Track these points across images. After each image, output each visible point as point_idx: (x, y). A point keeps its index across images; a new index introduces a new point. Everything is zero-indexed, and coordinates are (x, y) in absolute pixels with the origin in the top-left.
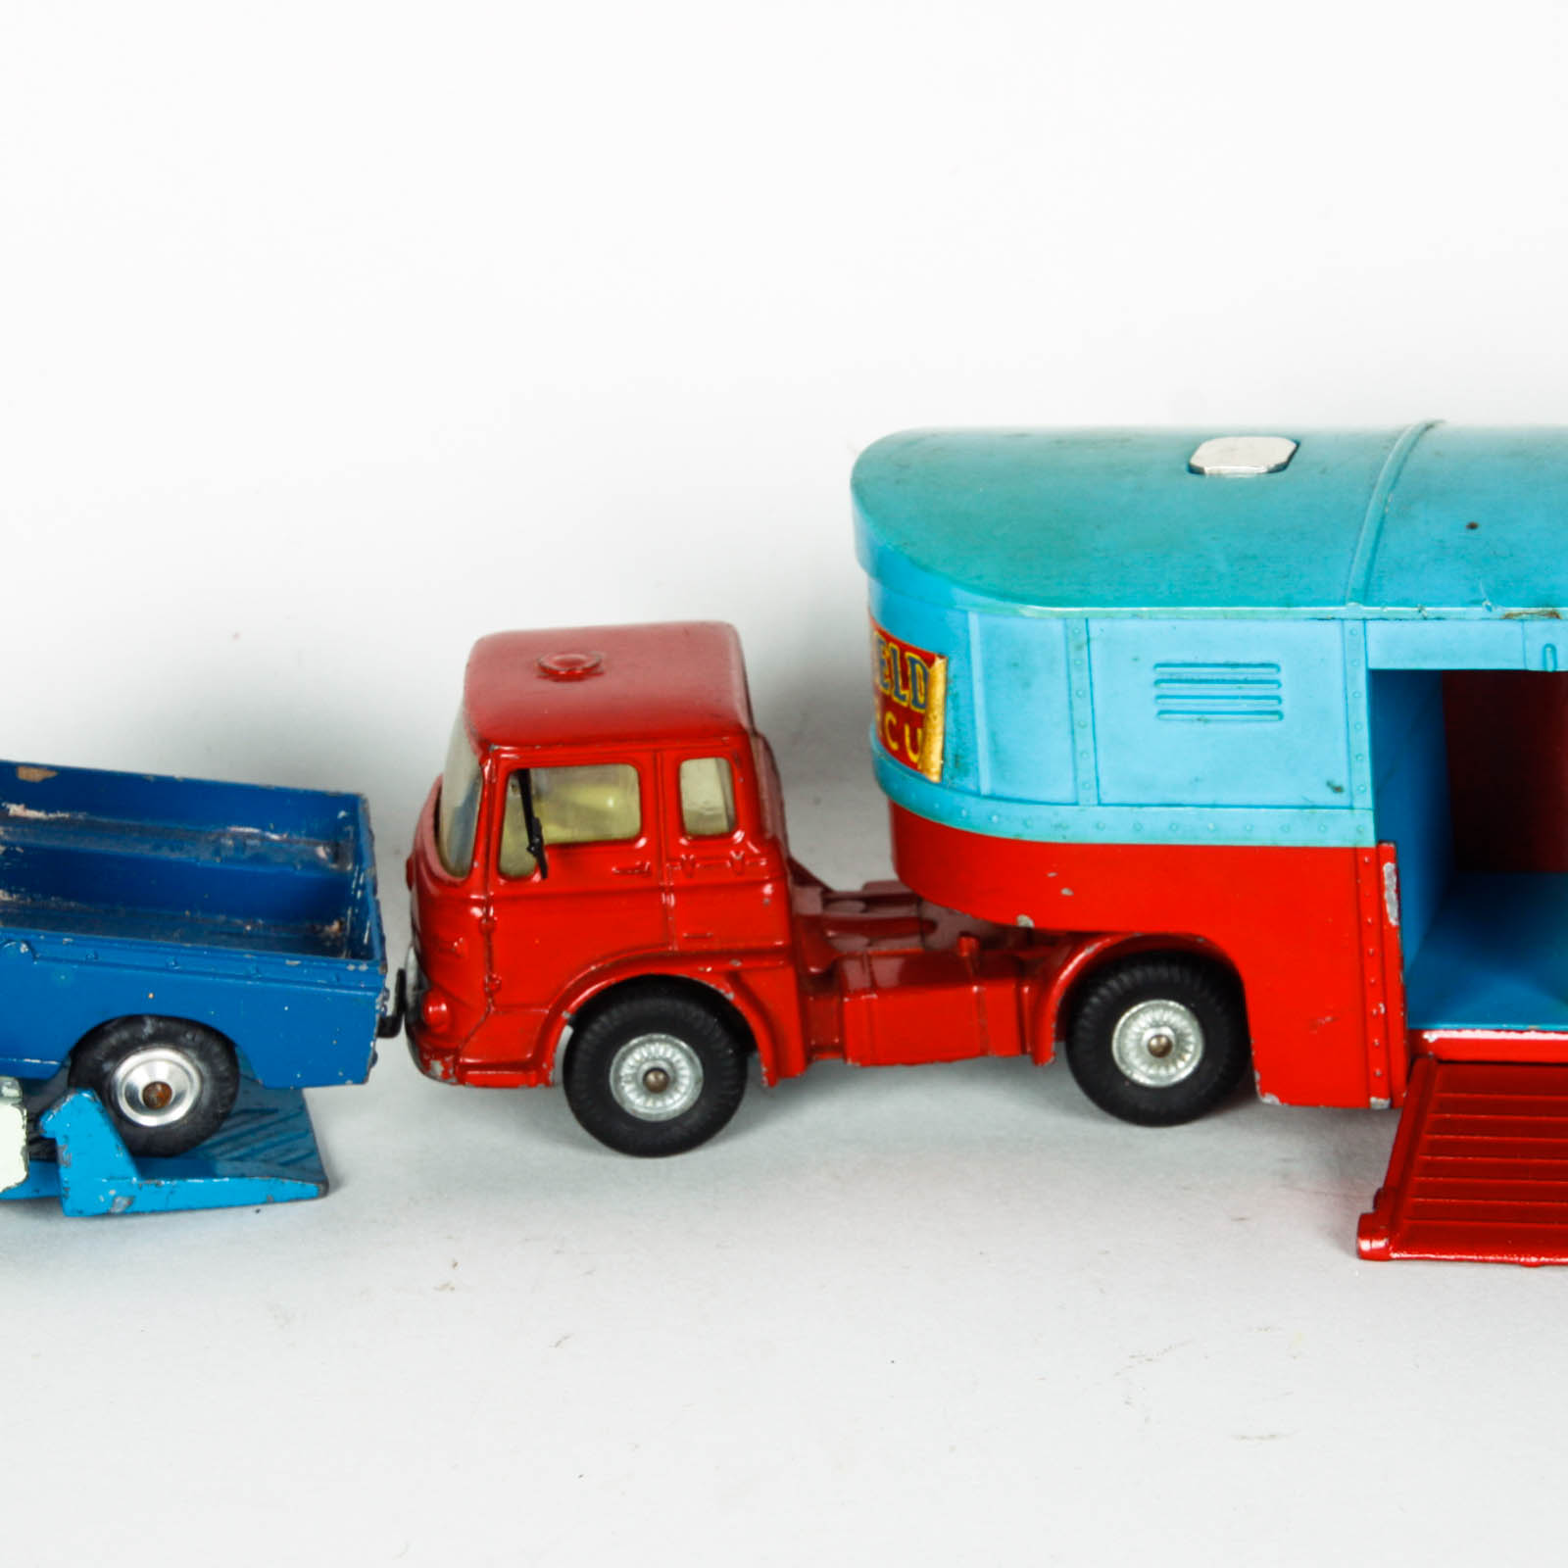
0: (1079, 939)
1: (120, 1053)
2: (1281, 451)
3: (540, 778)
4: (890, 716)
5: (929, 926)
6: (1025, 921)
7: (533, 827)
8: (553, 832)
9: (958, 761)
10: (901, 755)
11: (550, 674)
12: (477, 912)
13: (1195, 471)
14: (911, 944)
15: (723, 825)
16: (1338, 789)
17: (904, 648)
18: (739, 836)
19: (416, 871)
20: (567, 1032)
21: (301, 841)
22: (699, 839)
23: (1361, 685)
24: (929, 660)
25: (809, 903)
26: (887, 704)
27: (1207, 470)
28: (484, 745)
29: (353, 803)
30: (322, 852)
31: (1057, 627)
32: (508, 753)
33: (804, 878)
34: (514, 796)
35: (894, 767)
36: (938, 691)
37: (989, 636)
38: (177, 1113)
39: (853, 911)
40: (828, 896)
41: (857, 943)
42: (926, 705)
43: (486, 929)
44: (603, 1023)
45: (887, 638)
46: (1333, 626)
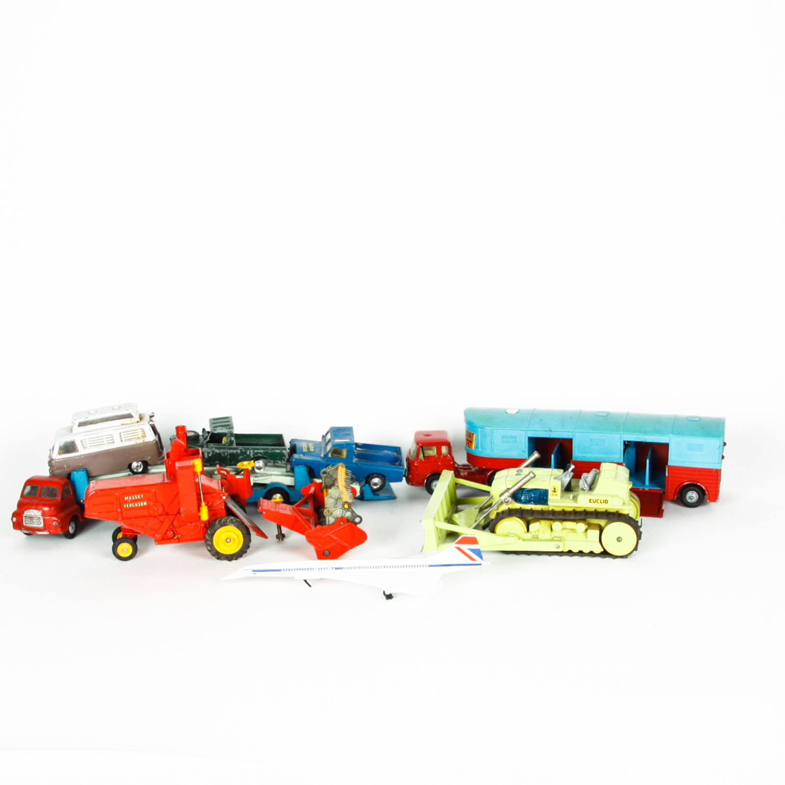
0: (490, 470)
1: (372, 479)
2: (517, 411)
3: (424, 447)
4: (468, 442)
5: (470, 469)
6: (484, 467)
7: (423, 454)
8: (426, 455)
9: (477, 447)
10: (469, 447)
11: (425, 435)
12: (416, 464)
13: (507, 413)
14: (468, 470)
15: (446, 454)
16: (523, 451)
17: (470, 433)
18: (449, 456)
19: (408, 459)
20: (426, 481)
21: (393, 453)
22: (444, 456)
23: (527, 440)
24: (473, 434)
25: (456, 465)
26: (467, 440)
27: (508, 412)
28: (418, 444)
29: (399, 448)
30: (395, 454)
31: (489, 431)
32: (420, 445)
33: (456, 463)
34: (421, 449)
35: (468, 448)
36: (474, 438)
37: (481, 431)
38: (378, 486)
39: (462, 467)
40: (458, 465)
41: (462, 470)
42: (473, 440)
43: (416, 467)
44: (430, 479)
45: (467, 432)
46: (524, 432)
